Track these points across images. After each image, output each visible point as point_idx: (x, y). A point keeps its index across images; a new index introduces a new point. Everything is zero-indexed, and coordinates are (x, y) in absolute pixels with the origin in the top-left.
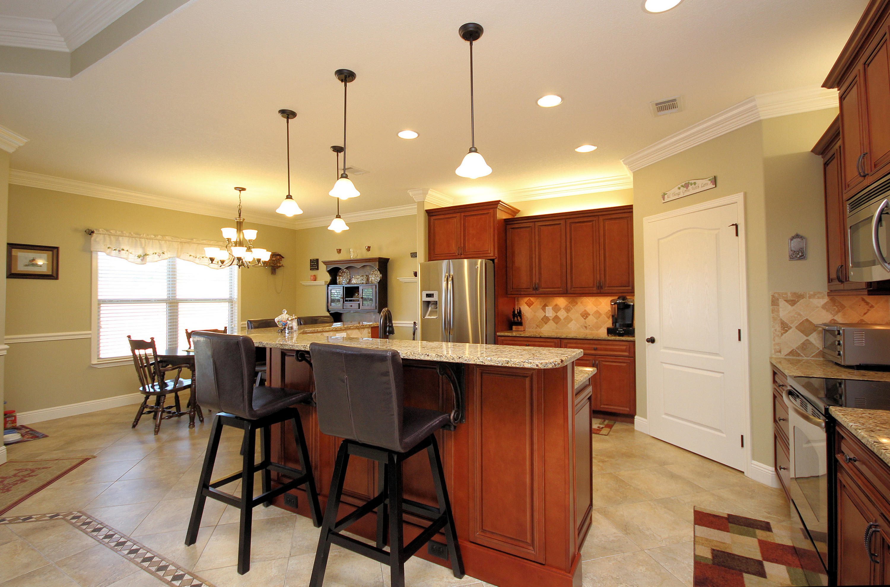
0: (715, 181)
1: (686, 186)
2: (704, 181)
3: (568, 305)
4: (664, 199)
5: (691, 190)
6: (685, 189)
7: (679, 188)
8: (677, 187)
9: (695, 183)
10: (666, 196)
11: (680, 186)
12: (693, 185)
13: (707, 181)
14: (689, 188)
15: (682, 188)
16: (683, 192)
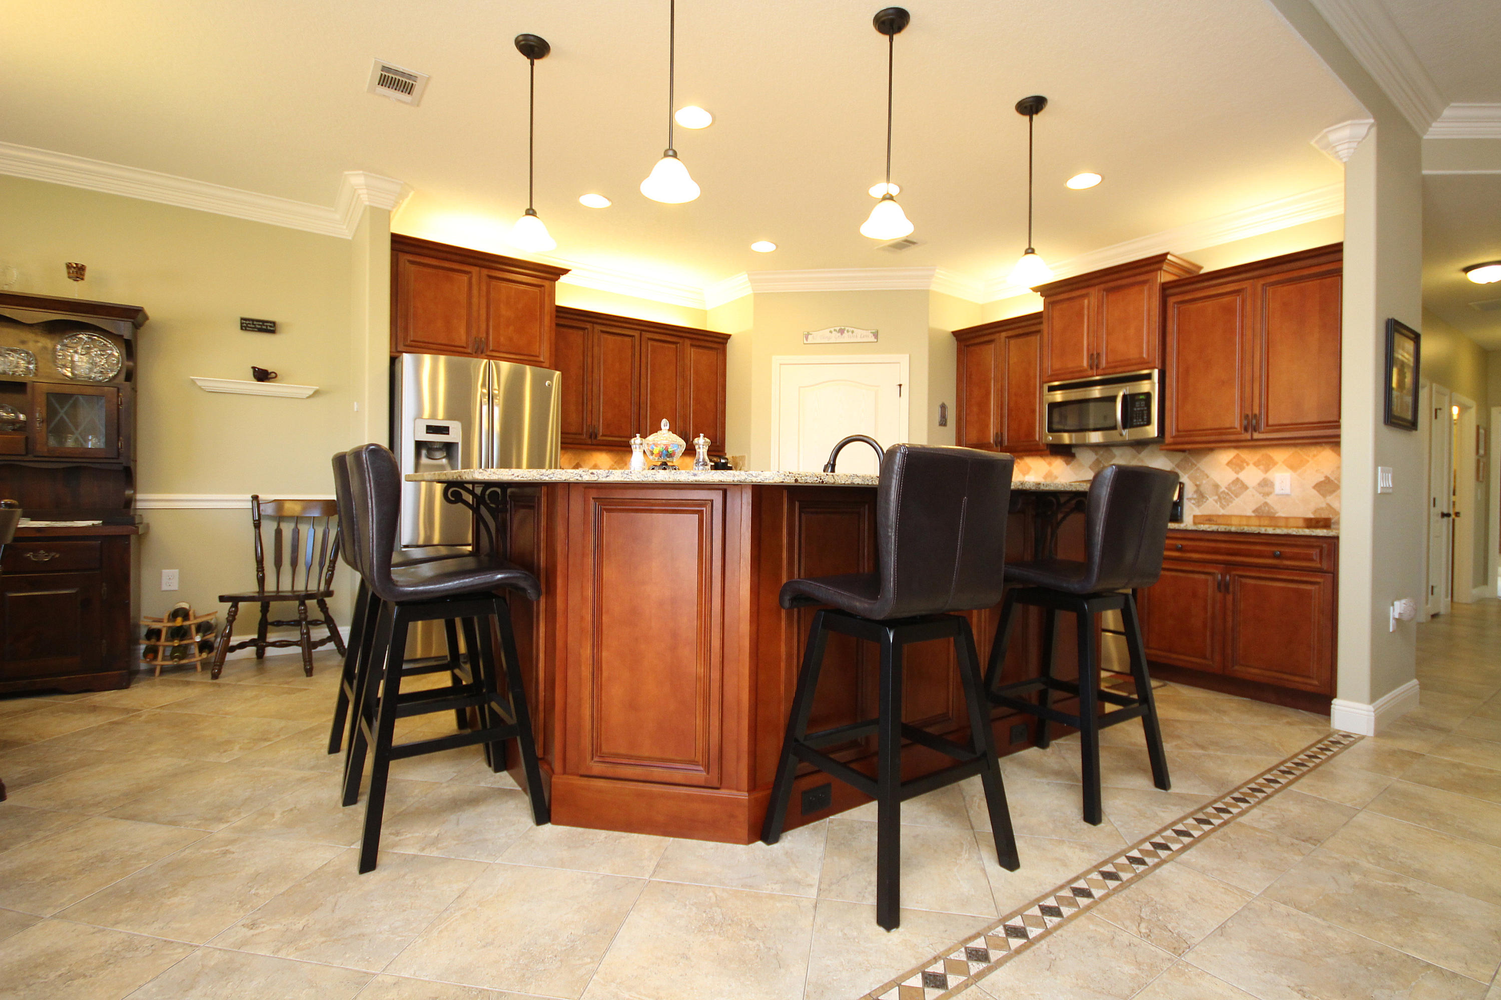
0: (876, 335)
1: (842, 331)
2: (864, 333)
3: (613, 465)
4: (807, 340)
5: (846, 338)
6: (839, 334)
7: (831, 332)
8: (829, 330)
9: (853, 332)
10: (810, 337)
11: (832, 329)
12: (850, 333)
13: (869, 333)
14: (844, 335)
15: (834, 332)
16: (835, 337)
